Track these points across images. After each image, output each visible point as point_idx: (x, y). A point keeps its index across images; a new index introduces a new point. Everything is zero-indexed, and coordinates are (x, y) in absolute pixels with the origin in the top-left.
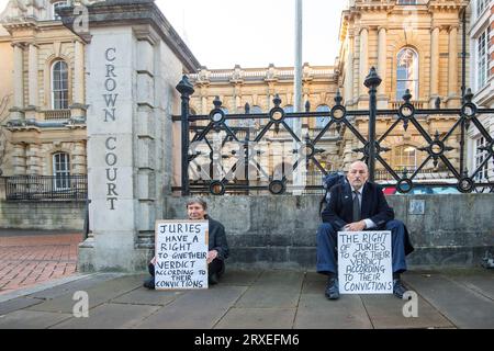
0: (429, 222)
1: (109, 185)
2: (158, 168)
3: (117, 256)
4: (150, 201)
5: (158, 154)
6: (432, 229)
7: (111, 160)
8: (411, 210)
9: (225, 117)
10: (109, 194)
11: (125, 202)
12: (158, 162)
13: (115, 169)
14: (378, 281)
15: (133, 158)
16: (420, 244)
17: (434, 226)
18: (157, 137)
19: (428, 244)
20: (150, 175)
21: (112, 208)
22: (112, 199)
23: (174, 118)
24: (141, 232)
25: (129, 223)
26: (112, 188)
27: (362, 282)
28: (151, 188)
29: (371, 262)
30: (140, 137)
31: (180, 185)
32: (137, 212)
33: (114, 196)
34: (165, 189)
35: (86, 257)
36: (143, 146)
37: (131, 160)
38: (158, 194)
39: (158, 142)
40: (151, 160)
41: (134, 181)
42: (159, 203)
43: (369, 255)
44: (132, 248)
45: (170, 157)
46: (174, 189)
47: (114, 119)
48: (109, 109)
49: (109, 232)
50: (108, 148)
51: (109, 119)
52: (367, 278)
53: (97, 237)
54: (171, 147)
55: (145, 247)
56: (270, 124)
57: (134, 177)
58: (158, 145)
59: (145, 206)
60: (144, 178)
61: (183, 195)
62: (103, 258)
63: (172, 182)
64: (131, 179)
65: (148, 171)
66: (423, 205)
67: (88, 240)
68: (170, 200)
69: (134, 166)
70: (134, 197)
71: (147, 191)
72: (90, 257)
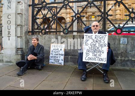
0: (129, 48)
1: (8, 31)
2: (23, 25)
3: (10, 57)
4: (21, 37)
5: (24, 19)
6: (130, 51)
7: (9, 23)
8: (121, 42)
9: (47, 4)
10: (8, 35)
11: (13, 37)
12: (24, 22)
13: (10, 26)
14: (100, 57)
15: (16, 22)
16: (125, 57)
17: (131, 50)
18: (24, 13)
19: (128, 58)
20: (21, 27)
21: (9, 40)
22: (9, 36)
23: (30, 6)
24: (18, 48)
25: (14, 45)
26: (9, 33)
27: (93, 57)
28: (21, 32)
29: (98, 48)
30: (18, 14)
31: (31, 30)
32: (16, 41)
33: (9, 35)
34: (26, 32)
35: (1, 57)
36: (19, 17)
37: (15, 22)
38: (23, 34)
39: (24, 15)
40: (21, 22)
41: (16, 30)
42: (24, 38)
43: (97, 45)
44: (15, 54)
45: (28, 20)
46: (29, 32)
47: (10, 8)
48: (9, 5)
49: (8, 48)
50: (8, 18)
51: (9, 8)
52: (95, 55)
53: (4, 50)
54: (28, 16)
55: (19, 54)
56: (63, 6)
57: (16, 28)
58: (24, 16)
59: (19, 39)
60: (19, 29)
61: (32, 34)
62: (6, 58)
63: (28, 30)
64: (15, 29)
65: (20, 26)
66: (126, 40)
67: (2, 51)
68: (27, 36)
69: (16, 25)
70: (16, 36)
71: (20, 33)
72: (2, 57)
